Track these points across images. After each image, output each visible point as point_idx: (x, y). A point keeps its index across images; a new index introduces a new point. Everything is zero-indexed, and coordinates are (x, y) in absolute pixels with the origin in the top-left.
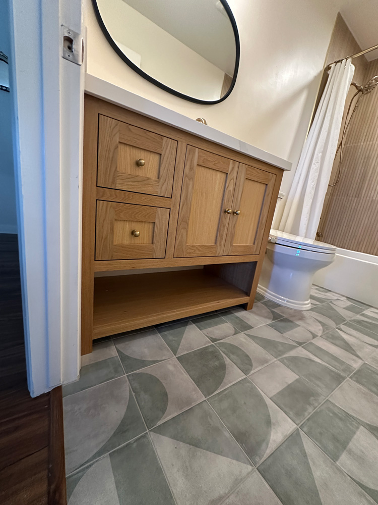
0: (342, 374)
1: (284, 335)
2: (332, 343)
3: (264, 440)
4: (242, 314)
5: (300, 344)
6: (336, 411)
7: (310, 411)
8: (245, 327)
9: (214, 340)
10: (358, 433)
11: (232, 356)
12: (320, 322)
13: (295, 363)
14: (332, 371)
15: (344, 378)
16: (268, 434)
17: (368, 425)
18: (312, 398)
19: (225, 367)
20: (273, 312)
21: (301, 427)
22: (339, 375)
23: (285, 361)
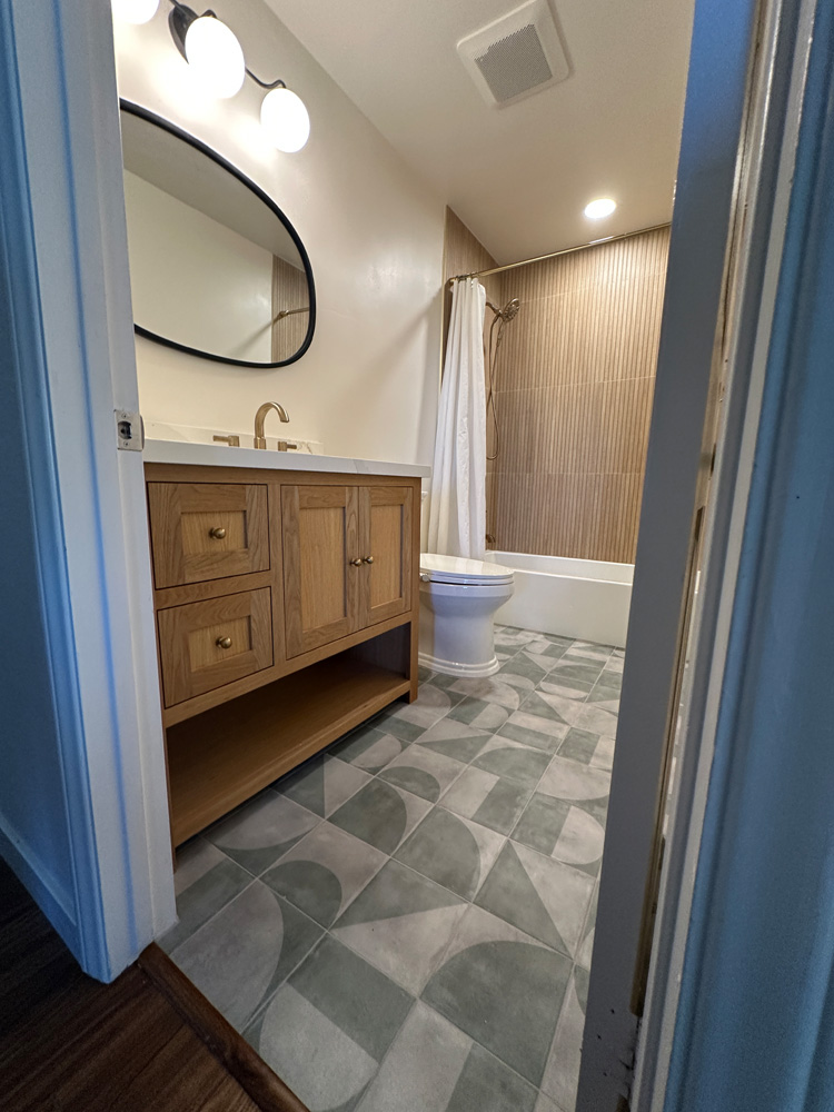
0: (549, 753)
1: (472, 724)
2: (534, 714)
3: (474, 871)
4: (404, 713)
5: (493, 731)
6: (546, 801)
7: (519, 813)
8: (413, 733)
9: (374, 771)
10: (570, 815)
11: (408, 784)
12: (515, 688)
13: (491, 761)
14: (537, 754)
15: (550, 757)
16: (476, 861)
17: (578, 801)
18: (519, 798)
19: (403, 804)
20: (449, 693)
21: (512, 837)
22: (544, 755)
23: (480, 763)
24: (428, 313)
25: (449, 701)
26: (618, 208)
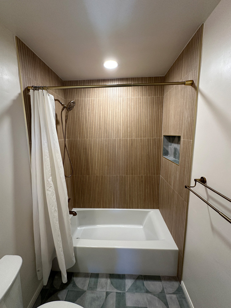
26: (119, 65)
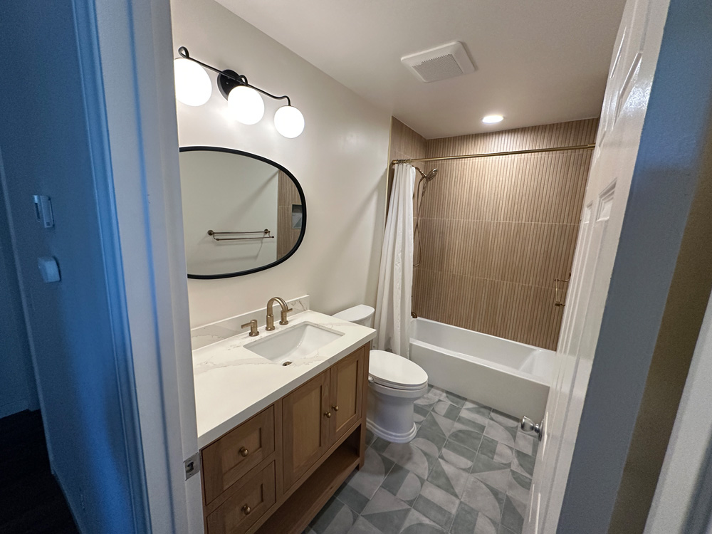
0: (445, 530)
1: (398, 495)
2: (436, 485)
5: (410, 503)
8: (361, 503)
12: (425, 454)
14: (437, 531)
20: (384, 460)
24: (379, 187)
25: (384, 470)
26: (504, 119)
